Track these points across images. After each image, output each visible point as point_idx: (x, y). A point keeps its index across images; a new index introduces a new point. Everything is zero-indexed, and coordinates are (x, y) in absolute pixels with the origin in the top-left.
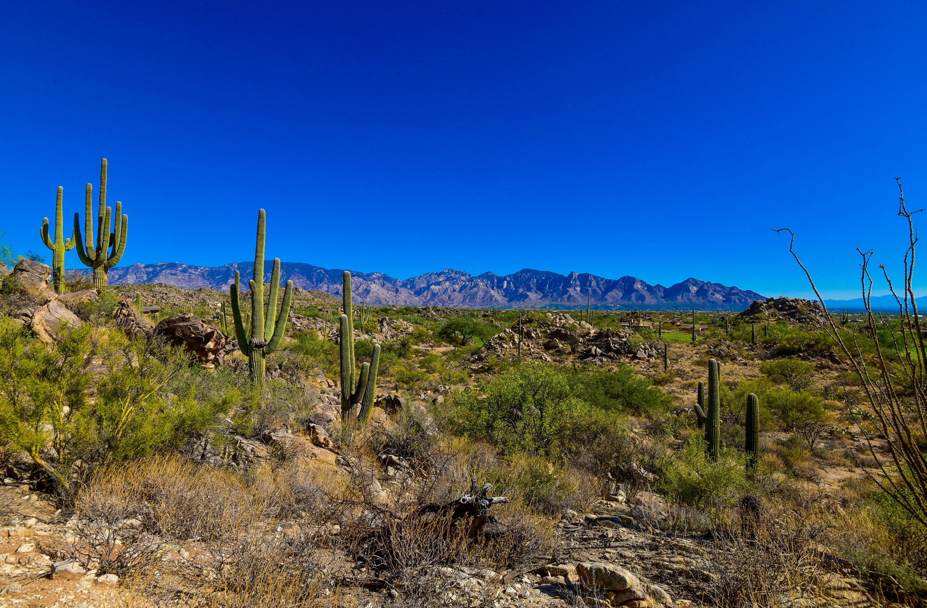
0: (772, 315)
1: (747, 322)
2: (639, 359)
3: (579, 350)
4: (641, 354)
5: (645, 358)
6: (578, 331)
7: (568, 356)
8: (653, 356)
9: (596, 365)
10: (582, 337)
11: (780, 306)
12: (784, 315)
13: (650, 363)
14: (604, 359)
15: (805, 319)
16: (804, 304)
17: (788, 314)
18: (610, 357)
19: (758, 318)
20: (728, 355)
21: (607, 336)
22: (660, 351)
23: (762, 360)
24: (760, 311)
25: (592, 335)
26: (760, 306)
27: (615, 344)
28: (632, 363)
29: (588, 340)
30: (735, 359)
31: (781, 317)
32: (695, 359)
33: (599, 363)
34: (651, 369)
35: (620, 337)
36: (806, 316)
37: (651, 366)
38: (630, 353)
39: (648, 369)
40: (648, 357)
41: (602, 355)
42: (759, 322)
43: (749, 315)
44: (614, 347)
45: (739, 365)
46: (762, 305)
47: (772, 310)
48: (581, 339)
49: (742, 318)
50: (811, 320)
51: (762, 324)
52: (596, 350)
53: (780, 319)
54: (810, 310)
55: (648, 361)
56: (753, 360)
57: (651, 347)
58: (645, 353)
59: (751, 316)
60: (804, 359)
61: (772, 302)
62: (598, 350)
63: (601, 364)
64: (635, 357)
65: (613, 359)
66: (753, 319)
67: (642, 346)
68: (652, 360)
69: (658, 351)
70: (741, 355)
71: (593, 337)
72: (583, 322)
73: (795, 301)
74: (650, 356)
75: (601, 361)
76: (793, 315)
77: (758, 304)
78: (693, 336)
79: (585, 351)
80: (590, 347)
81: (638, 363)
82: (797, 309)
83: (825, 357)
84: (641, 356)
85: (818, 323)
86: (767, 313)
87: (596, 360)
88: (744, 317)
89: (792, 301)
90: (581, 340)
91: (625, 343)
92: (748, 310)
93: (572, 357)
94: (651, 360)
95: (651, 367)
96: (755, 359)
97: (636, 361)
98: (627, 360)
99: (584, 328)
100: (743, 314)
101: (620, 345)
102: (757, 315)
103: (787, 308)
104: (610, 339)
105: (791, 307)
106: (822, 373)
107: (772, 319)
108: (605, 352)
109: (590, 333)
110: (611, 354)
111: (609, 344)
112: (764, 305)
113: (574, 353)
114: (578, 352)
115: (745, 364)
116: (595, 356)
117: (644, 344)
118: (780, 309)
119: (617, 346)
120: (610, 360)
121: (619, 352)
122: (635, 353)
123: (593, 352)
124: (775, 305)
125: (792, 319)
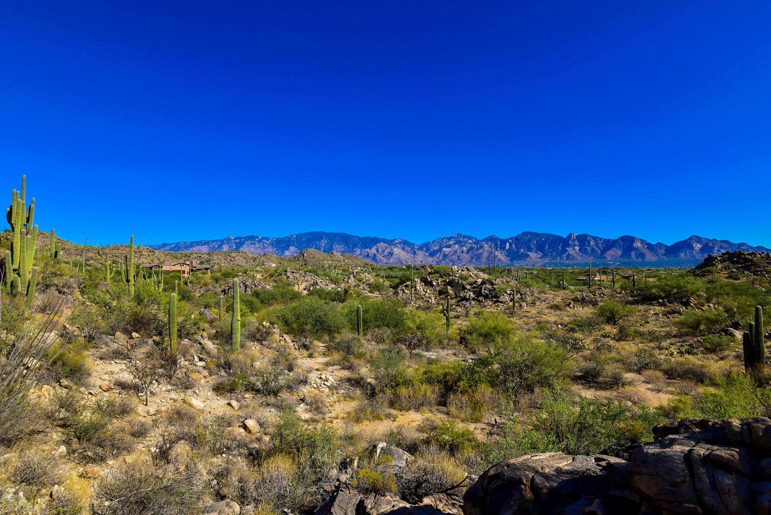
0: (726, 268)
2: (501, 302)
4: (504, 298)
5: (506, 302)
6: (470, 280)
11: (735, 259)
12: (737, 268)
15: (761, 271)
17: (743, 267)
19: (709, 271)
24: (713, 265)
26: (714, 260)
27: (486, 290)
28: (494, 306)
31: (734, 270)
35: (493, 285)
36: (762, 269)
38: (495, 298)
40: (510, 301)
41: (472, 299)
42: (709, 275)
46: (716, 258)
47: (726, 264)
48: (469, 286)
52: (469, 295)
53: (733, 272)
55: (508, 304)
59: (703, 270)
60: (662, 304)
61: (727, 256)
62: (472, 295)
65: (481, 302)
66: (704, 272)
67: (509, 292)
76: (747, 268)
77: (712, 257)
82: (753, 262)
86: (720, 267)
91: (495, 289)
92: (703, 264)
98: (490, 303)
101: (490, 291)
102: (709, 268)
103: (742, 261)
105: (747, 260)
107: (725, 272)
109: (477, 282)
111: (481, 290)
112: (719, 258)
118: (733, 263)
119: (486, 292)
120: (477, 303)
121: (486, 297)
122: (499, 298)
123: (467, 297)
124: (730, 258)
125: (746, 272)
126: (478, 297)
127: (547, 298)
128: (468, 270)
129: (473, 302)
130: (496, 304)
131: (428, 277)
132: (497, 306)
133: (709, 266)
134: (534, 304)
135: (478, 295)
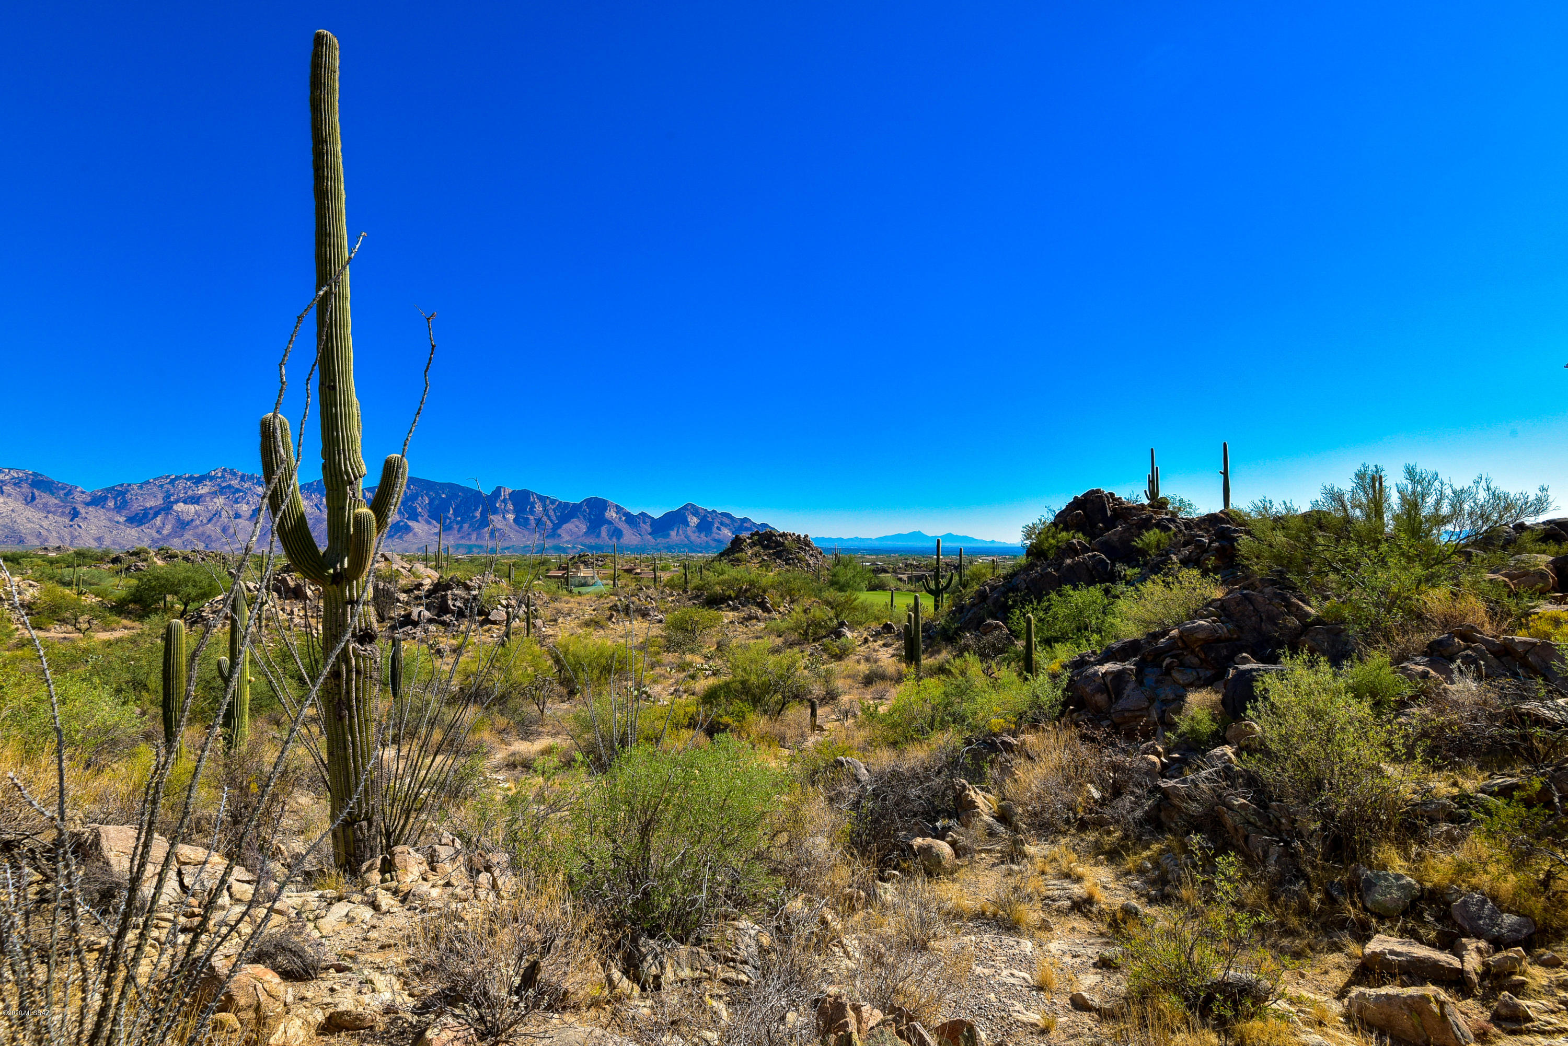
0: (756, 555)
2: (494, 623)
3: (393, 615)
4: (499, 614)
5: (504, 621)
6: (403, 582)
8: (518, 617)
9: (415, 638)
10: (405, 592)
11: (766, 542)
12: (769, 555)
15: (793, 559)
16: (794, 540)
17: (774, 554)
18: (443, 623)
19: (738, 560)
21: (448, 587)
24: (742, 550)
25: (426, 588)
26: (743, 543)
27: (456, 600)
28: (479, 631)
29: (415, 597)
30: (648, 614)
31: (765, 558)
32: (589, 618)
33: (421, 635)
35: (468, 588)
36: (793, 556)
38: (480, 615)
41: (430, 621)
42: (739, 566)
44: (454, 605)
46: (745, 540)
47: (756, 549)
48: (405, 595)
50: (800, 560)
52: (421, 613)
53: (764, 560)
54: (800, 548)
58: (506, 612)
60: (732, 609)
61: (756, 538)
62: (424, 612)
63: (424, 636)
64: (486, 620)
65: (449, 625)
66: (732, 560)
67: (504, 602)
68: (515, 624)
72: (417, 566)
73: (784, 535)
75: (426, 631)
76: (779, 555)
77: (740, 539)
79: (403, 616)
80: (414, 609)
82: (785, 546)
83: (757, 605)
84: (498, 618)
85: (808, 565)
86: (749, 553)
87: (419, 632)
88: (723, 558)
89: (780, 535)
90: (402, 597)
91: (475, 597)
92: (729, 549)
94: (513, 624)
97: (487, 626)
98: (472, 627)
99: (416, 577)
100: (722, 555)
101: (466, 601)
102: (736, 555)
103: (773, 545)
104: (450, 592)
105: (779, 544)
106: (747, 626)
107: (756, 561)
108: (436, 615)
109: (422, 585)
110: (447, 618)
111: (446, 601)
112: (748, 541)
113: (382, 621)
114: (391, 618)
116: (416, 623)
117: (508, 599)
118: (765, 547)
119: (458, 604)
120: (442, 629)
121: (461, 614)
122: (489, 614)
123: (415, 616)
124: (760, 542)
125: (778, 560)
126: (439, 616)
127: (571, 609)
128: (386, 559)
129: (432, 628)
130: (485, 628)
131: (288, 578)
132: (487, 631)
133: (737, 552)
134: (556, 620)
135: (439, 612)
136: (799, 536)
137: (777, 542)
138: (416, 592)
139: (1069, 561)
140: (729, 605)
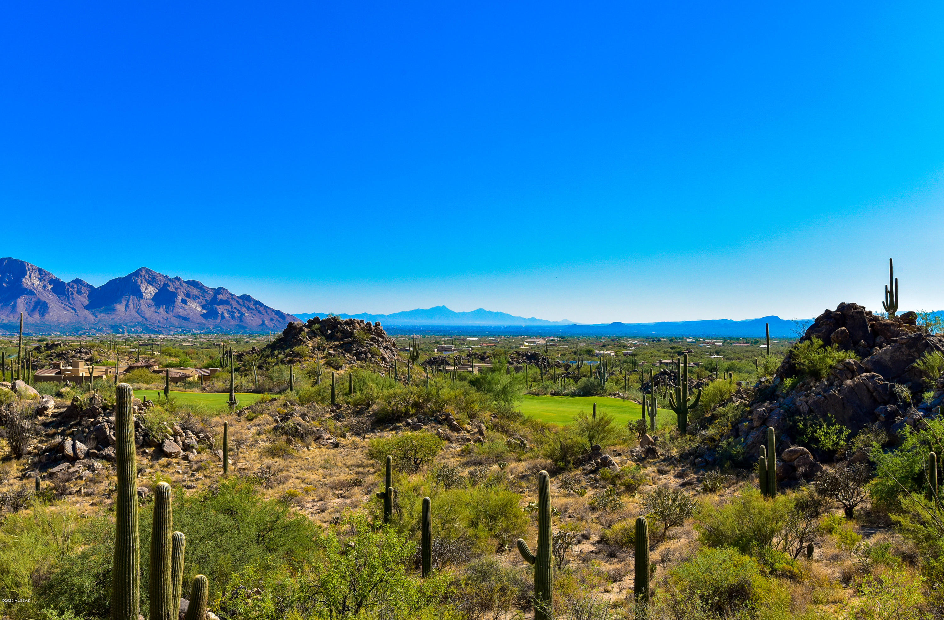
0: (320, 348)
1: (282, 362)
2: (169, 455)
3: (30, 449)
4: (170, 446)
5: (179, 453)
7: (6, 466)
8: (193, 447)
9: (81, 478)
10: (27, 418)
11: (329, 332)
12: (335, 348)
13: (190, 462)
14: (98, 464)
15: (365, 354)
16: (363, 329)
17: (341, 346)
19: (298, 355)
20: (309, 432)
21: (93, 413)
22: (201, 435)
23: (358, 434)
24: (300, 342)
25: (50, 412)
26: (299, 333)
28: (157, 467)
29: (46, 425)
30: (321, 437)
31: (331, 351)
32: (262, 444)
33: (87, 474)
34: (197, 474)
36: (365, 349)
37: (195, 467)
38: (150, 446)
39: (193, 475)
40: (184, 450)
41: (88, 455)
42: (300, 362)
43: (284, 349)
45: (328, 448)
46: (301, 330)
47: (318, 340)
49: (272, 354)
50: (374, 354)
51: (305, 364)
52: (74, 446)
53: (330, 354)
54: (371, 339)
55: (186, 458)
56: (344, 436)
57: (184, 429)
58: (175, 441)
59: (287, 351)
60: (415, 428)
61: (317, 326)
62: (79, 445)
63: (91, 475)
64: (160, 452)
66: (290, 355)
67: (170, 429)
68: (194, 456)
69: (198, 437)
70: (326, 429)
71: (54, 415)
72: (20, 384)
73: (350, 323)
74: (187, 448)
75: (91, 468)
76: (347, 348)
77: (295, 328)
78: (231, 399)
79: (46, 450)
80: (58, 439)
81: (169, 464)
82: (354, 337)
83: (440, 423)
84: (172, 450)
85: (384, 359)
86: (310, 345)
87: (78, 467)
88: (276, 352)
89: (346, 323)
90: (26, 423)
92: (281, 340)
93: (15, 466)
94: (191, 456)
95: (197, 470)
96: (348, 434)
97: (164, 461)
98: (145, 461)
99: (26, 398)
100: (273, 347)
102: (296, 348)
103: (339, 335)
104: (101, 419)
105: (346, 335)
107: (320, 356)
108: (95, 449)
109: (46, 408)
110: (109, 451)
111: (102, 429)
112: (306, 330)
113: (19, 457)
114: (29, 453)
115: (336, 445)
116: (73, 459)
118: (329, 338)
122: (160, 445)
123: (69, 451)
124: (322, 331)
125: (347, 355)
126: (99, 449)
133: (294, 345)
135: (97, 445)
136: (369, 324)
137: (344, 332)
138: (40, 418)
139: (849, 382)
140: (408, 424)
